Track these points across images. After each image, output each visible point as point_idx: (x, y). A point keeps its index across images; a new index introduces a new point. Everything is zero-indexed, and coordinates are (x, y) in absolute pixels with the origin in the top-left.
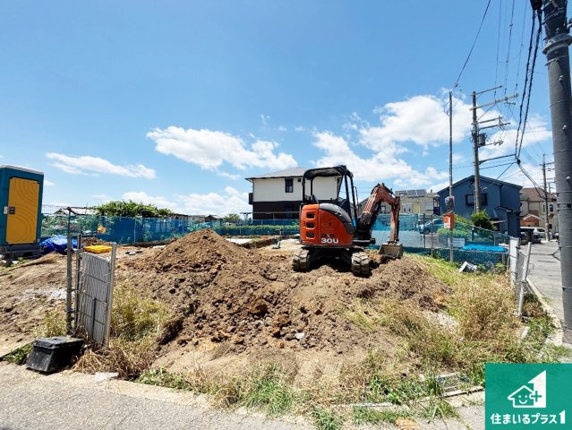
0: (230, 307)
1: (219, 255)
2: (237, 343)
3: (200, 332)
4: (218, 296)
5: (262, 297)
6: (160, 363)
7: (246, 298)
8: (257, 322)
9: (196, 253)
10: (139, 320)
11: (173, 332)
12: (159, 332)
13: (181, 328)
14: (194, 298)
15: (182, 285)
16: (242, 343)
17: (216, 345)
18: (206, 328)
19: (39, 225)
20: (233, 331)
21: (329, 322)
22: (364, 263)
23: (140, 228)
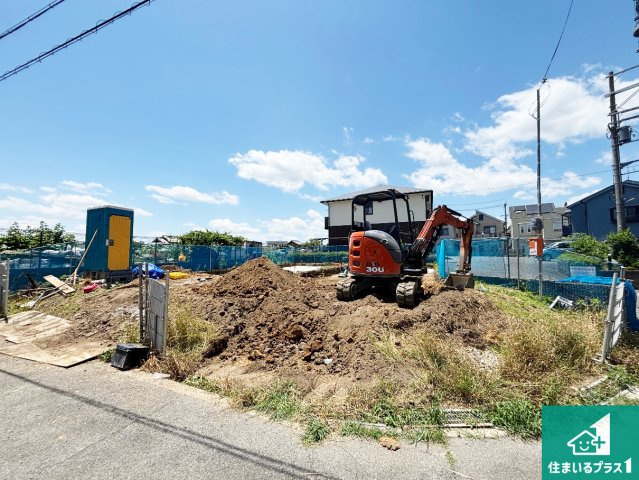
0: (270, 330)
1: (271, 283)
2: (268, 362)
3: (240, 351)
4: (261, 320)
5: (300, 323)
6: (203, 371)
7: (285, 323)
8: (291, 346)
9: (249, 280)
10: (190, 336)
11: (217, 349)
12: (205, 347)
13: (225, 346)
14: (239, 320)
15: (231, 309)
16: (272, 362)
17: (250, 362)
18: (247, 347)
20: (269, 352)
21: (358, 350)
22: (408, 293)
23: (216, 256)
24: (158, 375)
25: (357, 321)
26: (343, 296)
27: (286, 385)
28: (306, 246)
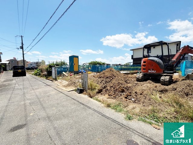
0: (114, 88)
1: (114, 75)
2: (114, 97)
3: (106, 93)
4: (112, 85)
5: (123, 87)
6: (97, 97)
7: (119, 87)
8: (121, 93)
9: (108, 74)
10: (93, 87)
11: (100, 91)
12: (97, 90)
13: (102, 91)
14: (105, 85)
15: (103, 81)
16: (115, 97)
17: (109, 96)
18: (108, 92)
19: (79, 67)
20: (114, 94)
21: (144, 97)
22: (166, 80)
23: (98, 68)
24: (86, 96)
25: (144, 88)
26: (138, 80)
27: (120, 103)
28: (124, 65)
